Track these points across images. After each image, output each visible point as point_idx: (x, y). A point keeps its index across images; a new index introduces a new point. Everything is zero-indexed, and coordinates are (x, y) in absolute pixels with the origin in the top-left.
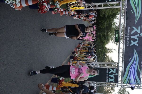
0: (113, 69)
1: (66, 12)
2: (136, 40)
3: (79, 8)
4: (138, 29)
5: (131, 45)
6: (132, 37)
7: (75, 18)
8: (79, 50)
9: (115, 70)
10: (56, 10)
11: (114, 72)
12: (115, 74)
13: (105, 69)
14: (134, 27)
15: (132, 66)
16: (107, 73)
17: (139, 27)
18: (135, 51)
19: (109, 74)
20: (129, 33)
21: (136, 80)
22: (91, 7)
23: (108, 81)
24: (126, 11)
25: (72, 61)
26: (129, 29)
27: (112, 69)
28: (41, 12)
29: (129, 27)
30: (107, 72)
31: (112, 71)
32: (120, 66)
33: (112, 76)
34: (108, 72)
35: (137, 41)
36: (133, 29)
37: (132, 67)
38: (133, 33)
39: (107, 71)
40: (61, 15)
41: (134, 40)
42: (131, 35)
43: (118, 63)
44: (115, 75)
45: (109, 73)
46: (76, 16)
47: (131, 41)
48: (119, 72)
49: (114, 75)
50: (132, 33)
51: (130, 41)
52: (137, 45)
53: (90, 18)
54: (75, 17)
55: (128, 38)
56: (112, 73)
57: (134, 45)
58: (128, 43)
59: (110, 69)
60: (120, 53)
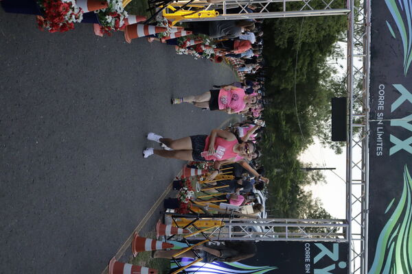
0: (329, 246)
1: (146, 29)
2: (409, 134)
3: (197, 14)
5: (390, 154)
6: (394, 122)
7: (183, 50)
8: (200, 173)
9: (336, 247)
10: (109, 19)
11: (335, 256)
12: (337, 263)
13: (300, 246)
14: (399, 87)
15: (398, 233)
16: (308, 263)
19: (314, 266)
20: (381, 106)
22: (243, 12)
24: (370, 28)
25: (173, 217)
26: (382, 93)
27: (324, 243)
28: (52, 26)
29: (382, 87)
30: (308, 259)
31: (325, 251)
32: (353, 232)
34: (312, 259)
36: (398, 91)
37: (397, 236)
38: (399, 109)
39: (308, 253)
40: (129, 41)
42: (389, 115)
43: (347, 222)
44: (337, 266)
45: (316, 259)
46: (185, 44)
47: (391, 136)
48: (352, 255)
49: (333, 267)
50: (395, 106)
51: (386, 139)
53: (236, 52)
54: (183, 46)
55: (380, 126)
56: (326, 262)
57: (402, 151)
58: (381, 144)
59: (316, 244)
60: (353, 182)
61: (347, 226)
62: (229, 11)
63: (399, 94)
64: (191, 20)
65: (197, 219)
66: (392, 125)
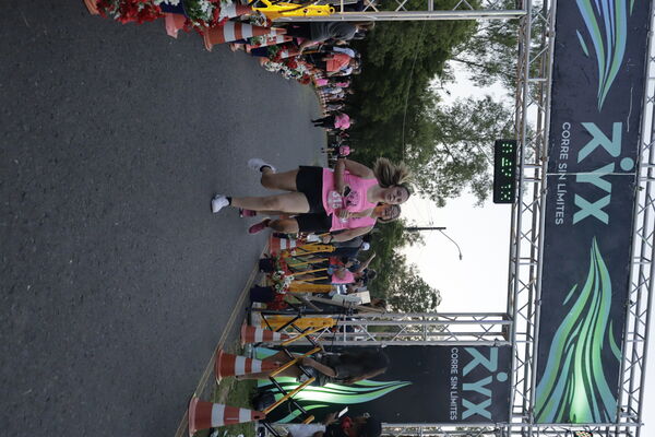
0: (485, 350)
1: (238, 28)
2: (601, 193)
3: (302, 10)
4: (610, 138)
5: (575, 221)
6: (582, 177)
7: (275, 65)
8: (293, 244)
9: (494, 353)
11: (492, 365)
12: (494, 374)
13: (442, 353)
14: (590, 127)
15: (581, 329)
16: (454, 375)
17: (617, 127)
18: (595, 250)
19: (463, 380)
20: (564, 155)
21: (599, 400)
22: (370, 9)
23: (460, 414)
24: (552, 41)
25: (263, 314)
26: (566, 134)
27: (478, 348)
29: (567, 126)
30: (454, 370)
31: (479, 358)
32: (518, 330)
33: (477, 387)
34: (460, 369)
35: (606, 201)
36: (588, 133)
37: (577, 337)
38: (588, 159)
39: (455, 361)
40: (209, 47)
41: (593, 194)
42: (575, 167)
44: (495, 379)
45: (466, 370)
46: (278, 55)
47: (576, 196)
48: (515, 364)
49: (489, 380)
50: (583, 154)
51: (569, 200)
52: (604, 218)
54: (276, 59)
55: (562, 182)
56: (480, 372)
57: (591, 218)
58: (563, 208)
59: (467, 349)
60: (521, 261)
61: (511, 323)
62: (347, 8)
63: (590, 137)
64: (291, 20)
65: (299, 317)
66: (578, 180)
